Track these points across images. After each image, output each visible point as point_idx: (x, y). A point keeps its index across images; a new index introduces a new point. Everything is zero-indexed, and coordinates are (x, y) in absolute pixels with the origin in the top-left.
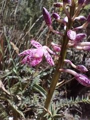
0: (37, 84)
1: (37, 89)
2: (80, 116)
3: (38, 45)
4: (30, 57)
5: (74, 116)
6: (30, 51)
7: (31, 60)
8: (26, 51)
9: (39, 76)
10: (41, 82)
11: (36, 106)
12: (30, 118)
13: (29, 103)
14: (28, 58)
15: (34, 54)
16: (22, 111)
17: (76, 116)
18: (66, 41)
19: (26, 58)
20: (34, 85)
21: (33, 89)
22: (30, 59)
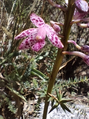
0: (34, 69)
1: (35, 73)
2: (76, 93)
3: (39, 23)
4: (29, 40)
5: (71, 93)
6: (29, 31)
7: (30, 44)
8: (24, 32)
9: (36, 60)
10: (38, 66)
11: (36, 89)
12: (31, 100)
13: (29, 87)
14: (26, 42)
15: (34, 36)
16: (23, 95)
17: (72, 93)
18: (70, 16)
19: (24, 42)
20: (31, 70)
21: (31, 74)
22: (29, 42)
